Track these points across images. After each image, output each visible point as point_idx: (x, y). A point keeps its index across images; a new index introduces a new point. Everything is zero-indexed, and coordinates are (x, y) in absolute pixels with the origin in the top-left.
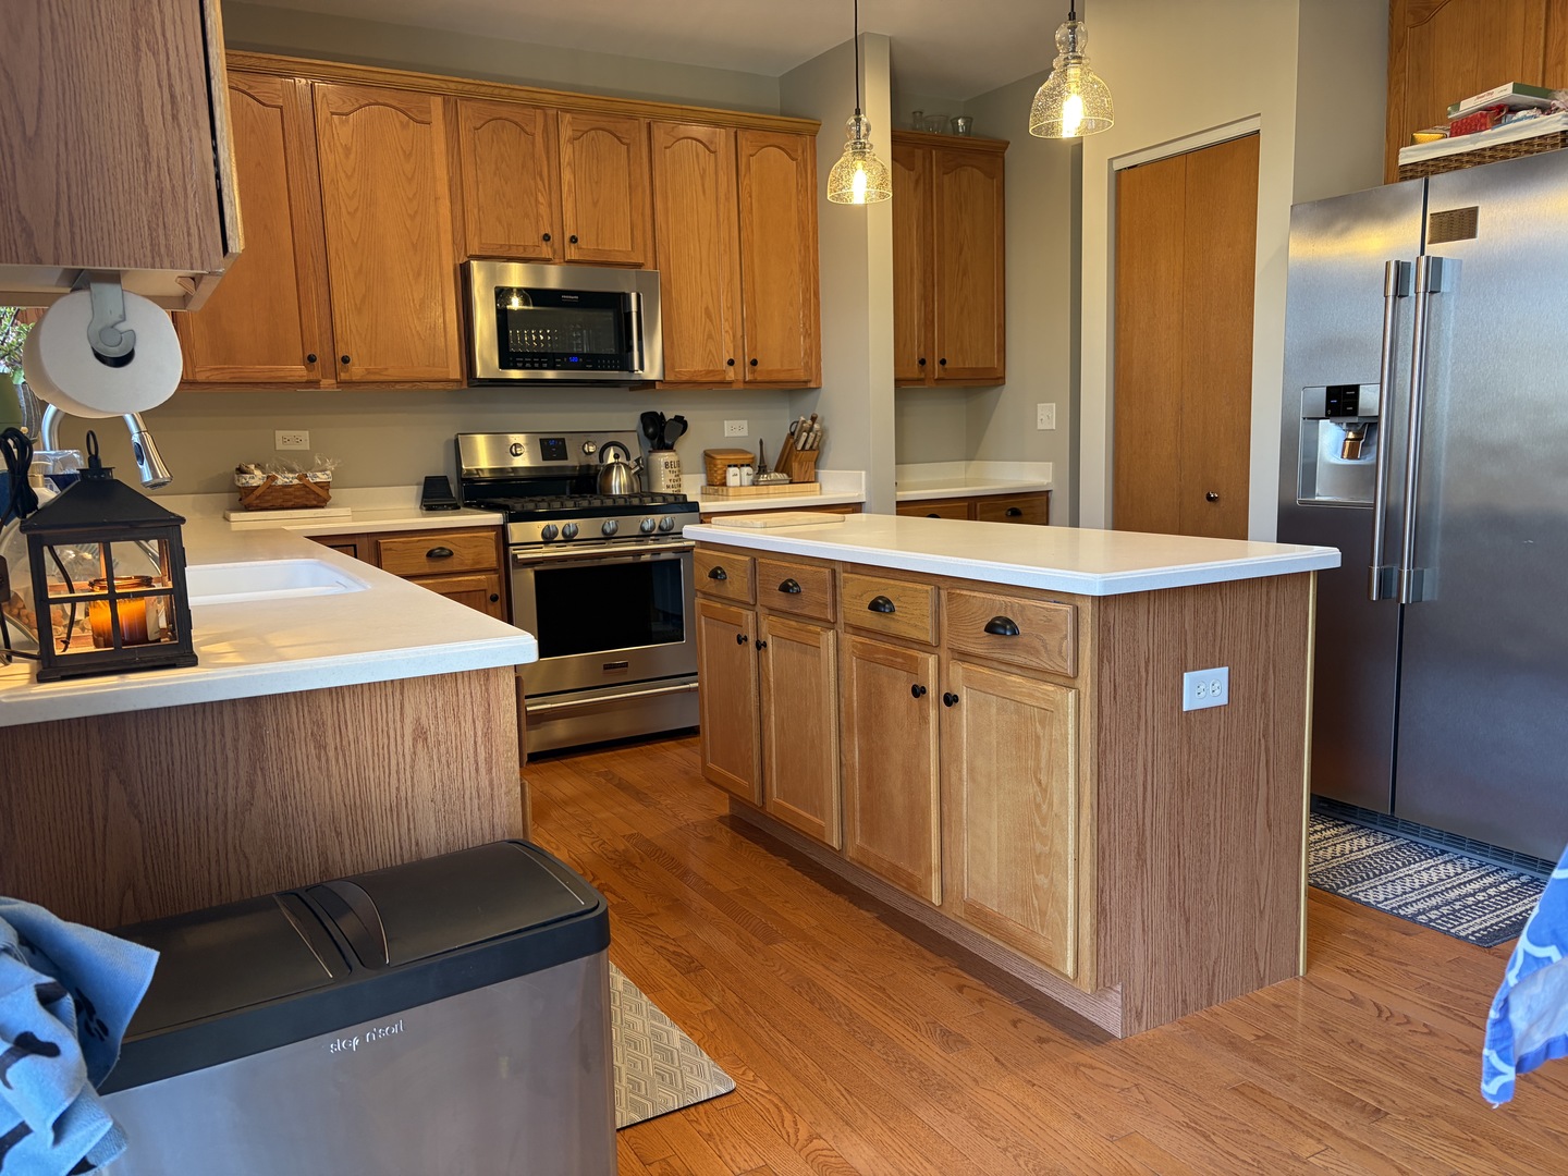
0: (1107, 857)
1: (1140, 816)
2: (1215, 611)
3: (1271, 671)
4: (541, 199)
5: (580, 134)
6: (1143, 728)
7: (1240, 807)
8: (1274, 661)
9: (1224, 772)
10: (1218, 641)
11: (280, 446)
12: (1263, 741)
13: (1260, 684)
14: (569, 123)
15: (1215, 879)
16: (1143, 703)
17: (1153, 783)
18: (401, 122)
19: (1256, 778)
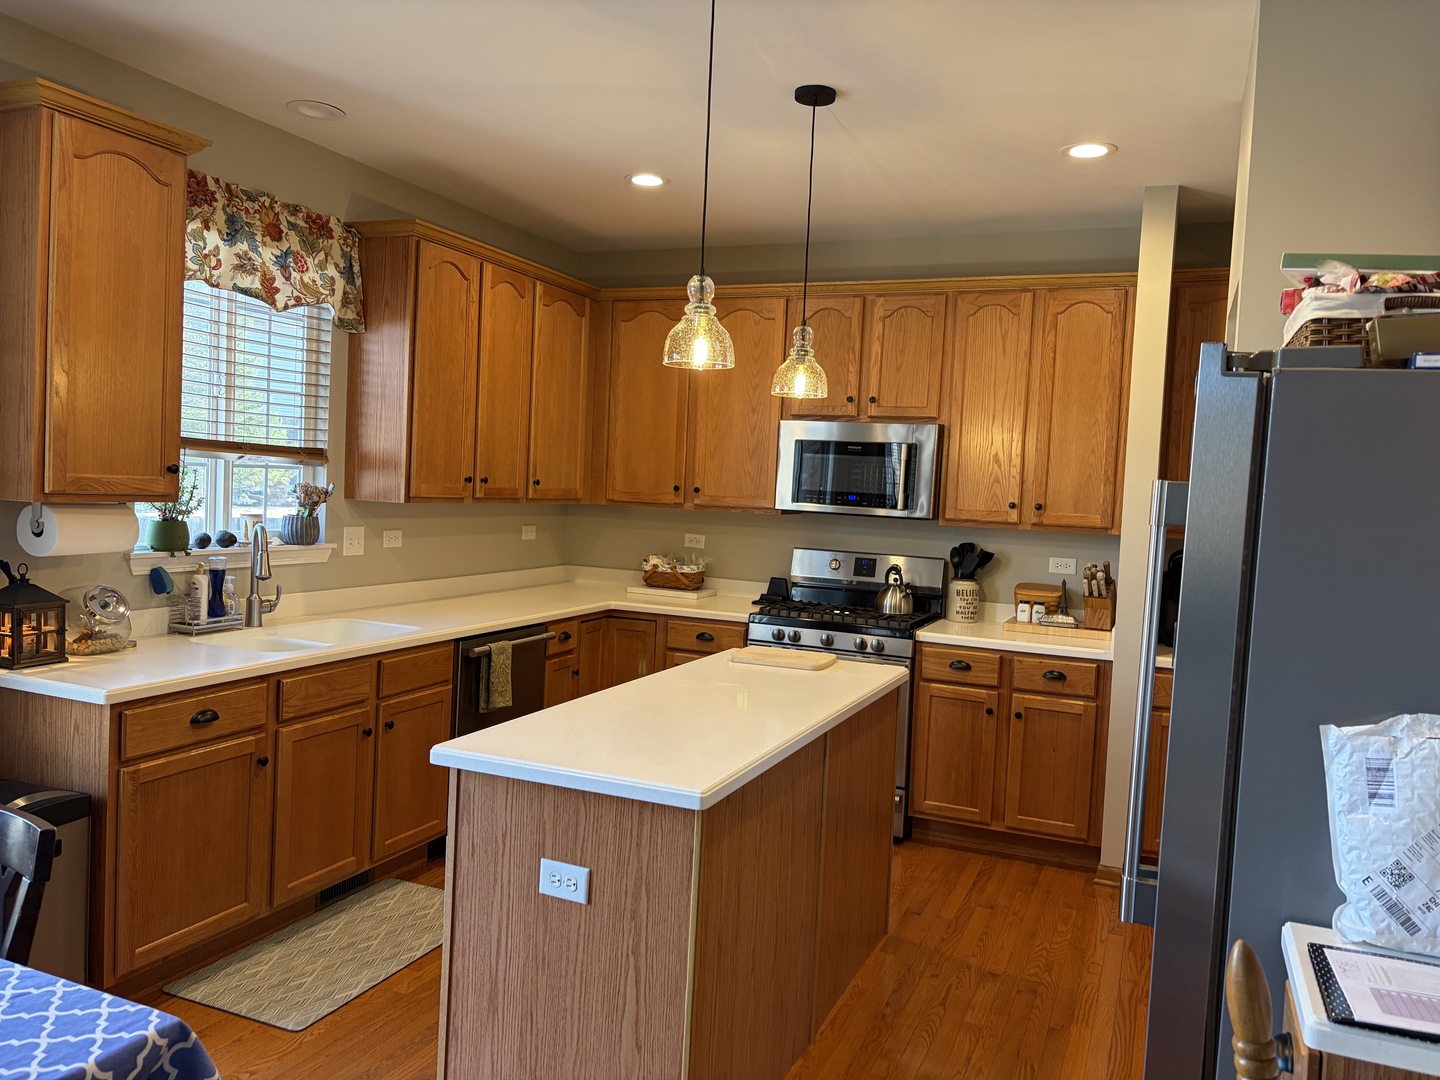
0: (461, 987)
1: (494, 967)
2: (577, 813)
3: (644, 892)
4: (851, 369)
5: (890, 312)
6: (498, 890)
7: (603, 1009)
8: (647, 884)
9: (585, 968)
10: (580, 841)
11: (687, 544)
12: (631, 958)
13: (629, 900)
14: (882, 305)
15: (571, 1066)
16: (499, 869)
17: (507, 943)
18: (755, 321)
19: (622, 990)
